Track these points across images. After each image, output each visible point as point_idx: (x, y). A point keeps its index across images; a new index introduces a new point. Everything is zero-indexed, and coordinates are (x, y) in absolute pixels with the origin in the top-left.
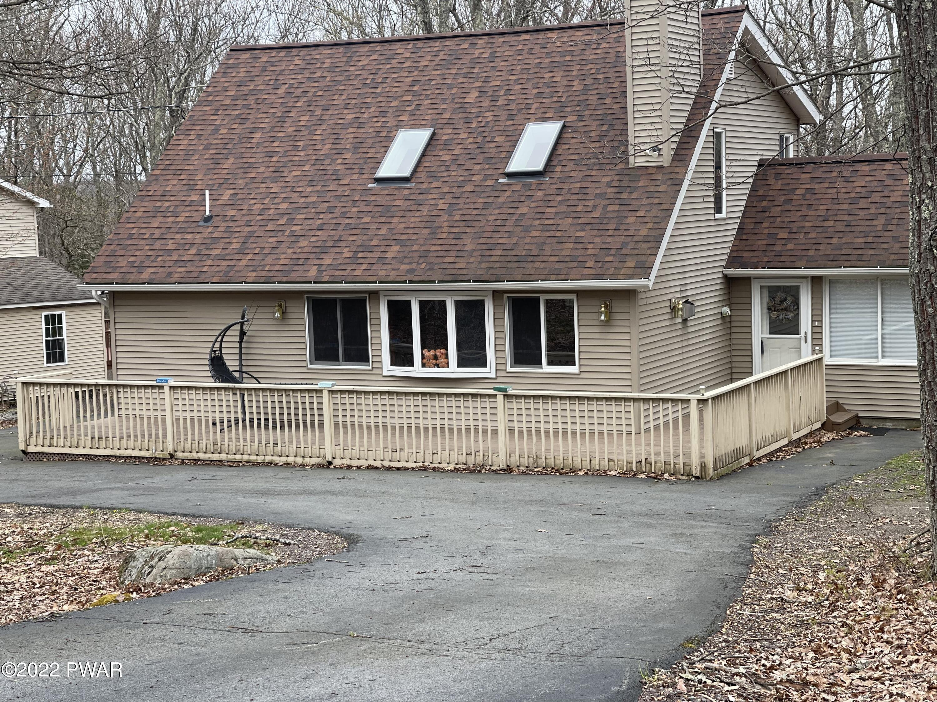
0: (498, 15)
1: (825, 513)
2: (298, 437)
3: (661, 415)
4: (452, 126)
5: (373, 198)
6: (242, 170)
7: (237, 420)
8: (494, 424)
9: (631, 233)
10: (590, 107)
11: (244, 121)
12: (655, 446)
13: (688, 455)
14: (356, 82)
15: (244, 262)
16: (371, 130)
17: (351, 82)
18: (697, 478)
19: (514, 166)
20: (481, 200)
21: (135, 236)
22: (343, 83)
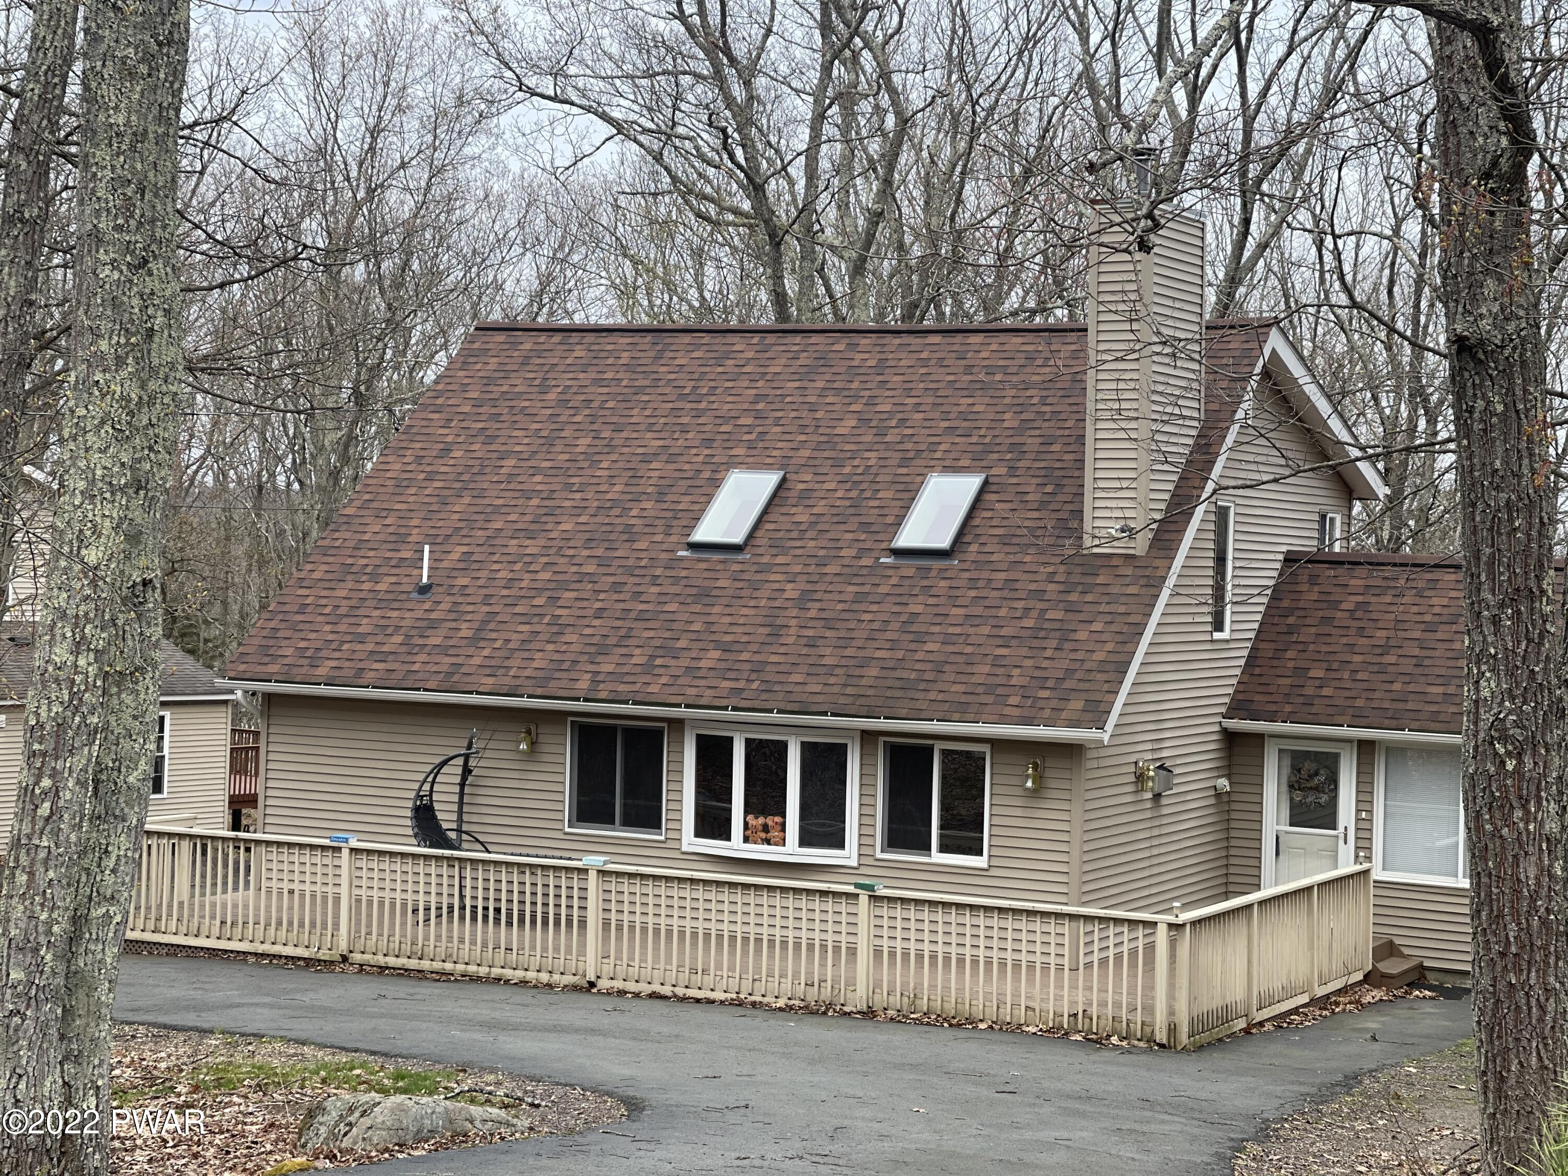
0: (891, 277)
1: (1353, 1115)
2: (545, 941)
3: (1111, 943)
4: (812, 470)
5: (684, 573)
6: (483, 516)
7: (451, 908)
8: (852, 939)
9: (1080, 655)
10: (1028, 456)
11: (490, 439)
12: (1099, 990)
13: (1149, 1009)
14: (668, 390)
15: (477, 661)
16: (686, 467)
17: (660, 391)
18: (1162, 1046)
19: (906, 539)
20: (851, 589)
21: (309, 610)
22: (648, 390)
